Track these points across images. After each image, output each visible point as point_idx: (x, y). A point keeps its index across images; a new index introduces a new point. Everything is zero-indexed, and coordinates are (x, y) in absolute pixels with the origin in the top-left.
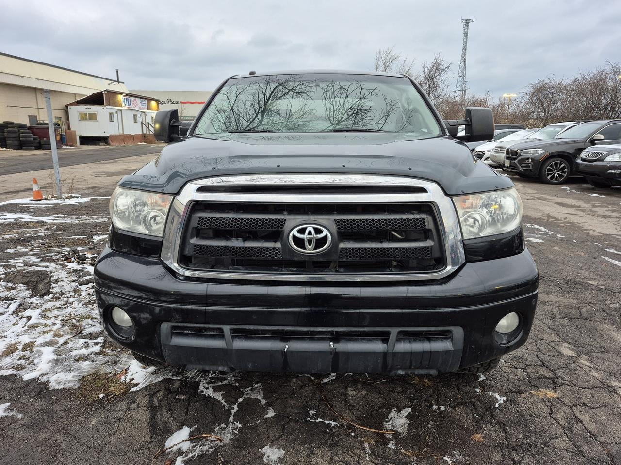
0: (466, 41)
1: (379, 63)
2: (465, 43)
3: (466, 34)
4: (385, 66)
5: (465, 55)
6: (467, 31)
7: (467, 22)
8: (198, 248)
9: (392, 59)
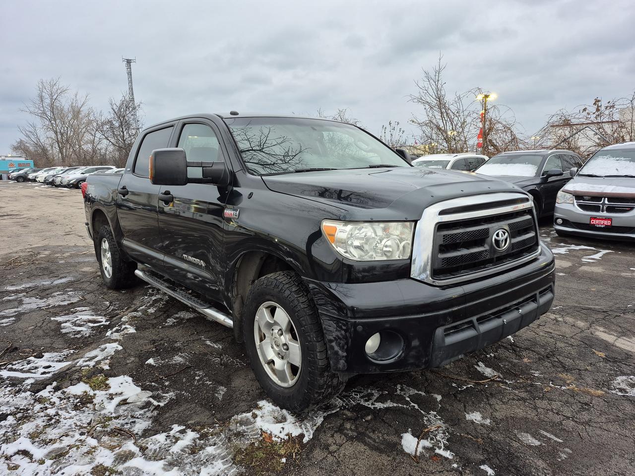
0: (131, 80)
1: (44, 94)
2: (131, 82)
3: (130, 74)
4: (52, 99)
5: (133, 94)
6: (130, 71)
7: (129, 62)
8: (445, 260)
9: (59, 91)
